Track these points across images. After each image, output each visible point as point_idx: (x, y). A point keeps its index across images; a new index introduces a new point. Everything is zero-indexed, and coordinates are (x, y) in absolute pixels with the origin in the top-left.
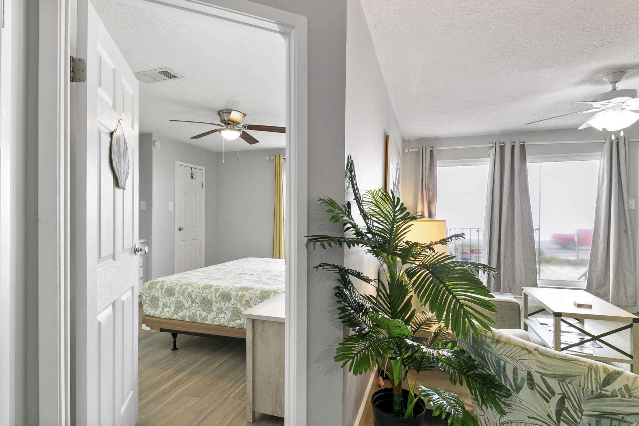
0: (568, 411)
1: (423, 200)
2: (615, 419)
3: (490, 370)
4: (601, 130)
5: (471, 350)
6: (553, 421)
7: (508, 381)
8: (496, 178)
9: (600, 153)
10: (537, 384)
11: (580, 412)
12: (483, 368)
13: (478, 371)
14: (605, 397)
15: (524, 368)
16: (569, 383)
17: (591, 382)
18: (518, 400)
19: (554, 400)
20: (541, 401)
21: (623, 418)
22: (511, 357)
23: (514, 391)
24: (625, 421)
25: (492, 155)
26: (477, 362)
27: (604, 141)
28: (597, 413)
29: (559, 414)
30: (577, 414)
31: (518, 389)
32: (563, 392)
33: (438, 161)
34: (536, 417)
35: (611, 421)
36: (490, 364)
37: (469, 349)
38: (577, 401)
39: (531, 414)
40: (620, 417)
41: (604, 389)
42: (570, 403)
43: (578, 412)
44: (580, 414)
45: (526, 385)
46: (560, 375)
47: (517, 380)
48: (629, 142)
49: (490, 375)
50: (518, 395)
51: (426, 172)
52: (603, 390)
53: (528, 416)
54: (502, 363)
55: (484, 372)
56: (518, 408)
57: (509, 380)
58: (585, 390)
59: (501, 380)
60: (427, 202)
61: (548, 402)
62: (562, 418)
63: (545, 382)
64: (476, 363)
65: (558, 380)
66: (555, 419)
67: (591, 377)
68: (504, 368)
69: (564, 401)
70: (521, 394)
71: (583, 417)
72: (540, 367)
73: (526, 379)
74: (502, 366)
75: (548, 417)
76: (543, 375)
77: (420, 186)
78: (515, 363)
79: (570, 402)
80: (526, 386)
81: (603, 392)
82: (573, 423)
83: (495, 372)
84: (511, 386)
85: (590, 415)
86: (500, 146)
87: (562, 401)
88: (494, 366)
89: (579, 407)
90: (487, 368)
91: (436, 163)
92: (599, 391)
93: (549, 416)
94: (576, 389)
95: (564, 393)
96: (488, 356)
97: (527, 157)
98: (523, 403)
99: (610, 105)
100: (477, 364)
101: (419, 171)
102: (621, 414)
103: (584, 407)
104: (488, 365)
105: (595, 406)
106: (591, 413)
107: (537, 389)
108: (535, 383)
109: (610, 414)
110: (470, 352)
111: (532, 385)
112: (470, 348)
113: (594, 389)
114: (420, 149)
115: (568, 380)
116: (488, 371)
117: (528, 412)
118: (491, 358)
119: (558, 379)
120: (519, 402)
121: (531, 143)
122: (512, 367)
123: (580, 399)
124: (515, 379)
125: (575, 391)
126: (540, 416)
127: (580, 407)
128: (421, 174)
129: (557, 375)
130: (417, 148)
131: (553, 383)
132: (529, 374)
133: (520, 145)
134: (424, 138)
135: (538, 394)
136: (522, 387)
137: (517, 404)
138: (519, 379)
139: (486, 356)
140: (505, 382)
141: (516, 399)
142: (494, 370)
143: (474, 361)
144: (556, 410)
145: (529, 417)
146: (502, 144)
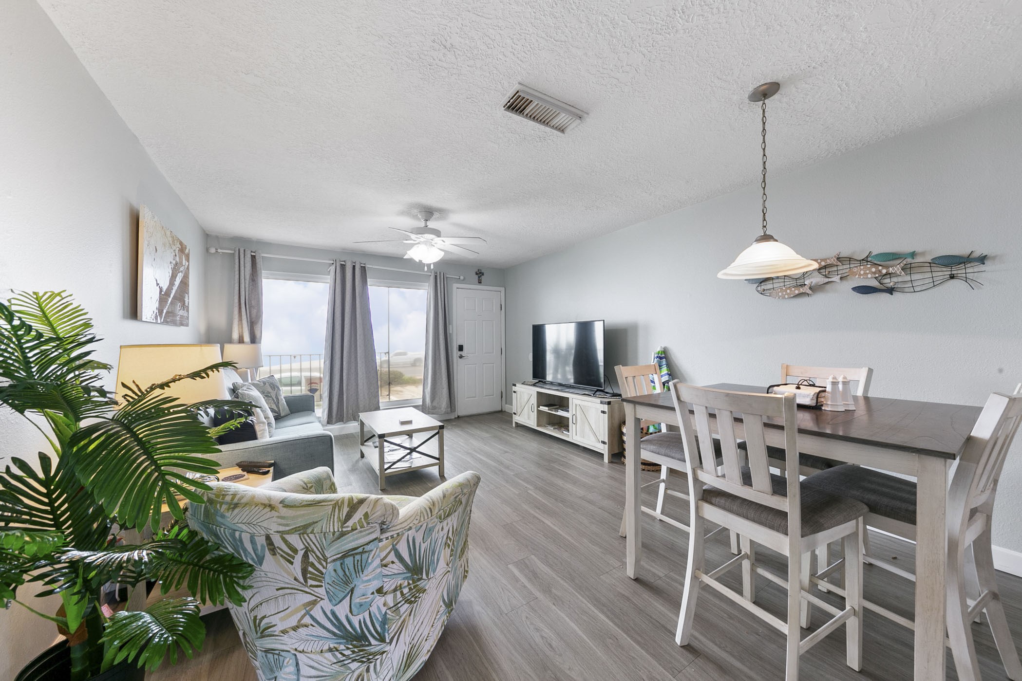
0: (313, 565)
1: (240, 319)
2: (357, 554)
3: (227, 548)
4: (418, 261)
5: (202, 529)
6: (301, 583)
7: (249, 555)
8: (336, 298)
9: (428, 284)
10: (278, 547)
11: (324, 561)
12: (218, 548)
13: (214, 554)
14: (346, 534)
15: (262, 532)
16: (311, 533)
17: (334, 522)
18: (262, 573)
19: (298, 558)
20: (285, 566)
21: (364, 549)
22: (248, 523)
23: (257, 565)
24: (366, 552)
25: (332, 273)
26: (211, 542)
27: (430, 274)
28: (340, 555)
29: (304, 572)
30: (322, 565)
31: (261, 560)
32: (305, 545)
33: (263, 271)
34: (284, 586)
35: (354, 557)
36: (225, 540)
37: (200, 528)
38: (321, 550)
39: (279, 585)
40: (360, 550)
41: (346, 525)
42: (314, 556)
43: (323, 562)
44: (324, 564)
45: (267, 552)
46: (302, 526)
47: (257, 549)
48: (447, 278)
49: (228, 554)
50: (262, 567)
51: (245, 283)
52: (344, 527)
53: (277, 588)
54: (237, 534)
55: (221, 553)
56: (265, 583)
57: (249, 553)
58: (326, 535)
59: (241, 556)
60: (248, 322)
61: (292, 563)
62: (309, 575)
63: (286, 541)
64: (210, 544)
65: (299, 534)
66: (302, 580)
67: (334, 516)
68: (241, 540)
69: (308, 556)
70: (265, 566)
71: (328, 565)
72: (280, 525)
73: (266, 545)
74: (238, 538)
75: (295, 582)
76: (282, 534)
77: (236, 300)
78: (252, 529)
79: (313, 554)
80: (268, 554)
81: (344, 530)
82: (319, 576)
83: (232, 548)
84: (253, 559)
85: (334, 560)
86: (342, 265)
87: (306, 556)
88: (230, 541)
89: (322, 556)
90: (223, 547)
91: (261, 273)
92: (340, 530)
93: (296, 579)
94: (318, 537)
95: (306, 547)
96: (220, 531)
97: (368, 280)
98: (269, 575)
99: (422, 240)
100: (212, 545)
101: (234, 280)
102: (361, 546)
103: (328, 555)
104: (223, 543)
105: (338, 548)
106: (335, 557)
107: (279, 553)
108: (276, 546)
109: (352, 551)
110: (201, 531)
111: (273, 549)
112: (201, 526)
113: (336, 530)
114: (235, 251)
115: (309, 531)
116: (226, 551)
117: (275, 584)
118: (225, 533)
119: (299, 532)
120: (265, 576)
121: (371, 266)
122: (249, 535)
123: (323, 547)
124: (255, 550)
125: (317, 540)
126: (288, 583)
127: (324, 556)
128: (237, 285)
129: (299, 527)
130: (231, 250)
131: (294, 540)
132: (268, 538)
133: (361, 267)
134: (242, 238)
135: (281, 558)
136: (264, 556)
137: (263, 579)
138: (259, 548)
139: (218, 531)
140: (246, 555)
141: (261, 573)
142: (231, 546)
143: (207, 542)
144: (302, 569)
145: (277, 590)
146: (343, 263)
